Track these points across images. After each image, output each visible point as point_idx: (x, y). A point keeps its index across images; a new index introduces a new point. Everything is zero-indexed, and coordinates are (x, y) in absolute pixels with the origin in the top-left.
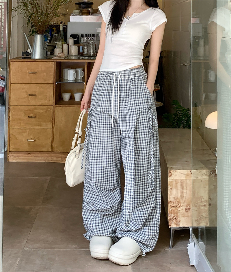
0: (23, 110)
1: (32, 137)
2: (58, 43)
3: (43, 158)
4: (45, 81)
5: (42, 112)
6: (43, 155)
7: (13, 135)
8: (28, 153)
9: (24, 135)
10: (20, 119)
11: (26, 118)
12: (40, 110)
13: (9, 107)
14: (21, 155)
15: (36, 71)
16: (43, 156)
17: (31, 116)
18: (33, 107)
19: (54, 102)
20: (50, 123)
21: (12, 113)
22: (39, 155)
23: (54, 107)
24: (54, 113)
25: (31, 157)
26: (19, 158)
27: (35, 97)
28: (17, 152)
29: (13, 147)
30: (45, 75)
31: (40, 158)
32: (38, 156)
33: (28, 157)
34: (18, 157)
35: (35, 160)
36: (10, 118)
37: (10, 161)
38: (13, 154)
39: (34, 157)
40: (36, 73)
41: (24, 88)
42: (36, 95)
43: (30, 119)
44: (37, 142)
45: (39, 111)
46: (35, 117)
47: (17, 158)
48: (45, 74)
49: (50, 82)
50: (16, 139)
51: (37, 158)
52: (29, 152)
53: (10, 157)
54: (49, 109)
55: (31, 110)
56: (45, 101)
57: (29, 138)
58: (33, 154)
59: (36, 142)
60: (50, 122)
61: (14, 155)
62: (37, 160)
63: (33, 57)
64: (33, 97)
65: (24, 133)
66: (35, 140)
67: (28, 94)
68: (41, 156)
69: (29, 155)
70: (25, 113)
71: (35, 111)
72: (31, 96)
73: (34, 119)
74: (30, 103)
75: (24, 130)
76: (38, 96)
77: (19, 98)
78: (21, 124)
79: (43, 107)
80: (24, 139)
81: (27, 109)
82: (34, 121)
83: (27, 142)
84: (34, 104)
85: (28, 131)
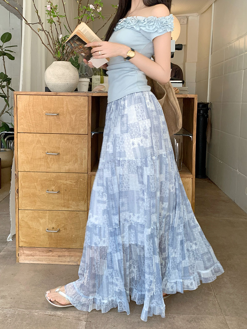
0: (39, 180)
1: (54, 225)
3: (73, 259)
4: (73, 129)
5: (70, 183)
6: (73, 253)
7: (23, 220)
9: (42, 221)
10: (34, 195)
11: (44, 193)
12: (66, 180)
13: (16, 174)
14: (38, 253)
15: (58, 111)
16: (72, 256)
17: (51, 189)
18: (55, 175)
19: (89, 167)
20: (83, 203)
21: (21, 185)
22: (66, 254)
23: (89, 176)
24: (89, 185)
25: (53, 256)
26: (35, 257)
27: (57, 157)
28: (31, 248)
29: (25, 240)
30: (74, 119)
31: (68, 259)
32: (65, 256)
33: (49, 256)
34: (33, 256)
35: (61, 262)
36: (18, 193)
37: (21, 261)
38: (25, 252)
39: (59, 256)
40: (58, 114)
41: (39, 142)
42: (59, 154)
43: (50, 195)
44: (63, 233)
45: (65, 182)
46: (59, 192)
47: (32, 257)
48: (73, 117)
49: (82, 131)
50: (30, 228)
51: (64, 259)
52: (50, 249)
53: (21, 255)
54: (81, 180)
55: (51, 180)
56: (75, 165)
57: (50, 226)
58: (57, 253)
59: (60, 234)
60: (83, 200)
61: (27, 252)
62: (63, 262)
64: (54, 156)
65: (42, 218)
66: (59, 231)
67: (46, 152)
68: (69, 256)
69: (50, 254)
70: (42, 184)
71: (59, 181)
72: (51, 156)
73: (57, 195)
74: (49, 168)
75: (41, 214)
76: (63, 156)
77: (31, 158)
78: (36, 203)
79: (71, 175)
80: (41, 229)
81: (45, 178)
82: (57, 199)
83: (45, 232)
84: (56, 169)
85: (47, 214)
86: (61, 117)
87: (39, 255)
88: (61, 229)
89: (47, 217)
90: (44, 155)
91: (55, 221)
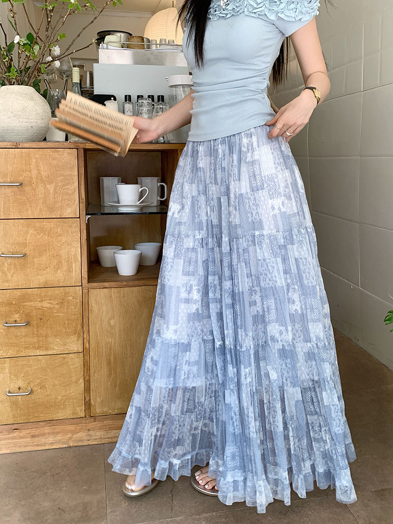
1: (20, 383)
3: (59, 437)
4: (51, 209)
5: (49, 305)
6: (58, 428)
12: (41, 301)
15: (21, 178)
16: (58, 433)
17: (13, 320)
18: (18, 293)
19: (85, 275)
20: (74, 338)
22: (46, 431)
23: (85, 291)
24: (85, 306)
25: (21, 438)
27: (22, 260)
30: (51, 191)
31: (51, 439)
32: (43, 435)
33: (13, 438)
35: (38, 445)
39: (33, 436)
40: (21, 184)
42: (25, 255)
43: (11, 330)
44: (39, 396)
45: (39, 305)
46: (28, 324)
49: (68, 212)
51: (43, 440)
52: (15, 426)
54: (70, 298)
55: (12, 304)
56: (56, 272)
57: (14, 386)
58: (28, 431)
59: (33, 397)
60: (75, 334)
62: (41, 445)
64: (16, 261)
66: (32, 392)
68: (53, 433)
69: (16, 434)
71: (27, 304)
72: (9, 261)
73: (24, 331)
74: (7, 281)
76: (34, 258)
79: (50, 292)
82: (25, 336)
83: (5, 397)
84: (20, 284)
85: (7, 365)
86: (27, 189)
88: (34, 389)
89: (7, 370)
91: (22, 375)
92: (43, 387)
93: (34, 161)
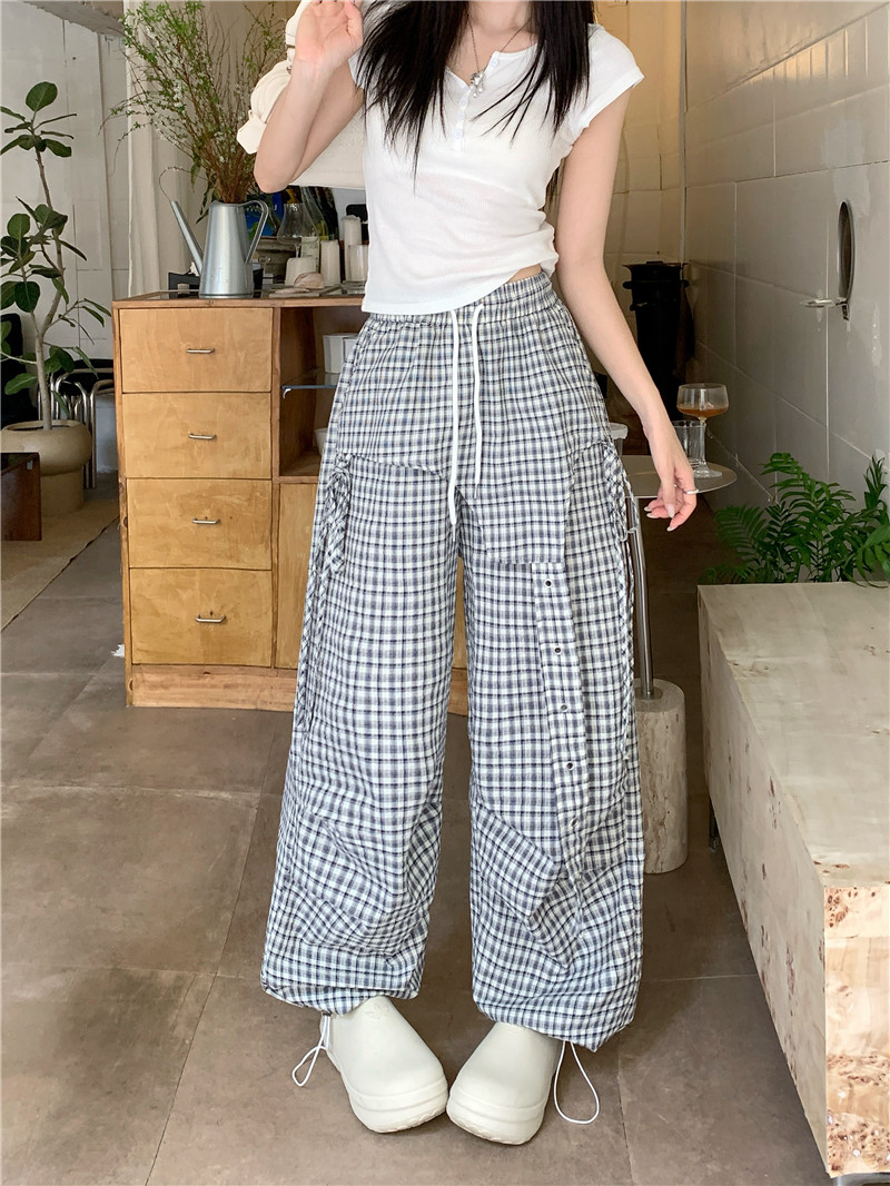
0: (175, 495)
1: (213, 606)
2: (304, 239)
7: (141, 595)
8: (204, 669)
9: (185, 596)
10: (165, 530)
11: (189, 524)
12: (230, 495)
14: (177, 679)
15: (213, 344)
17: (203, 516)
18: (208, 483)
21: (134, 507)
25: (213, 686)
26: (172, 690)
27: (213, 443)
28: (160, 666)
29: (145, 646)
30: (242, 359)
32: (236, 686)
33: (204, 686)
34: (166, 687)
35: (230, 701)
36: (127, 525)
37: (138, 703)
38: (146, 676)
39: (226, 687)
40: (212, 351)
41: (172, 411)
42: (215, 438)
43: (203, 527)
44: (234, 626)
45: (228, 500)
46: (218, 522)
47: (163, 691)
48: (241, 355)
49: (257, 385)
50: (157, 614)
51: (235, 694)
52: (207, 668)
53: (137, 687)
55: (202, 496)
57: (205, 610)
58: (222, 678)
59: (228, 627)
61: (152, 678)
63: (207, 292)
65: (184, 588)
66: (225, 620)
67: (189, 433)
69: (207, 679)
70: (181, 505)
71: (218, 497)
72: (199, 443)
73: (215, 531)
74: (197, 468)
75: (182, 577)
76: (223, 441)
77: (156, 449)
78: (169, 550)
80: (183, 615)
81: (189, 491)
82: (217, 539)
83: (194, 624)
85: (197, 578)
86: (218, 356)
87: (182, 686)
88: (228, 616)
89: (197, 586)
90: (185, 439)
91: (215, 595)
92: (237, 615)
93: (227, 323)
